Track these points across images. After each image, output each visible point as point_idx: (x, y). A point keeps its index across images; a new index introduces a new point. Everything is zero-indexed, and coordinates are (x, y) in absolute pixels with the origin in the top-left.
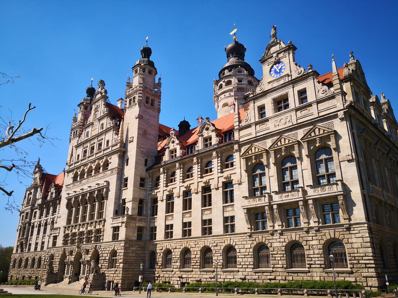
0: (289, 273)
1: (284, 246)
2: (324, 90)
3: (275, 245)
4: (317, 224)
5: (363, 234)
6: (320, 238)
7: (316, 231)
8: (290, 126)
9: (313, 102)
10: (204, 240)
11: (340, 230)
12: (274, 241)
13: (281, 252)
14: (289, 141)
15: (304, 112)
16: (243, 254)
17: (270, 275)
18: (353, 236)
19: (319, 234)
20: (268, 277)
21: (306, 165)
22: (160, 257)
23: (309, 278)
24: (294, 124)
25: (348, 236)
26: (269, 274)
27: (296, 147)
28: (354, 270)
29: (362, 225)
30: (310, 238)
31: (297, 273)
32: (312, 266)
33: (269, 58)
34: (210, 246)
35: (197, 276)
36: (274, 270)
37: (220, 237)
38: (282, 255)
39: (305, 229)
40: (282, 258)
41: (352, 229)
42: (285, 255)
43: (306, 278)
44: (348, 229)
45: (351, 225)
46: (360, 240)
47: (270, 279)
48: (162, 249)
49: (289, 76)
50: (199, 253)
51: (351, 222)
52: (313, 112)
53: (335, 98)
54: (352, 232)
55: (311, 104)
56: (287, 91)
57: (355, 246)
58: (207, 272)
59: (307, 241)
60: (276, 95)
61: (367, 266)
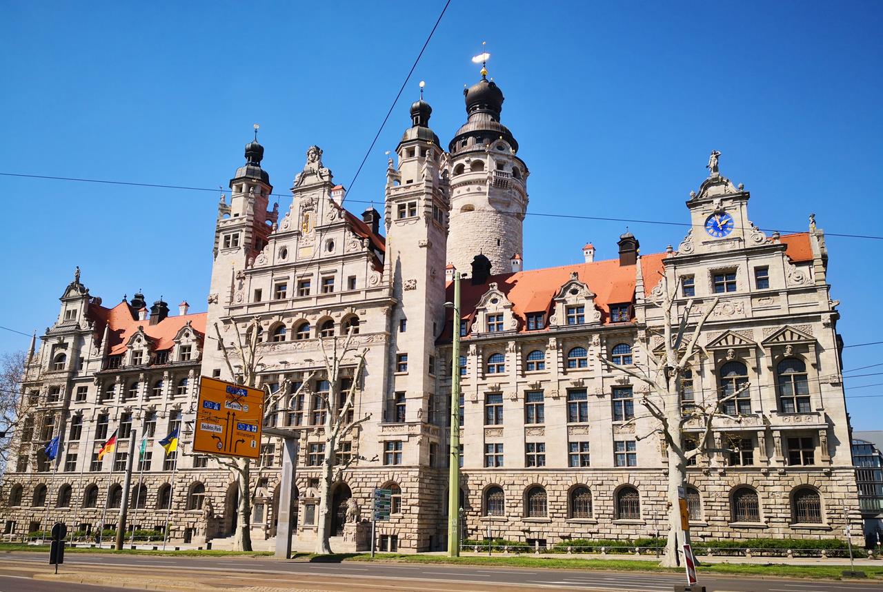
0: (734, 528)
1: (727, 491)
2: (799, 277)
3: (711, 488)
4: (781, 465)
5: (849, 482)
6: (786, 483)
7: (780, 474)
8: (742, 319)
9: (783, 291)
10: (574, 475)
11: (816, 475)
12: (710, 483)
13: (722, 500)
14: (740, 342)
15: (765, 302)
16: (655, 499)
17: (703, 531)
18: (834, 483)
19: (784, 478)
20: (700, 534)
21: (766, 379)
22: (477, 497)
23: (767, 536)
24: (748, 317)
25: (827, 483)
26: (701, 529)
27: (753, 352)
28: (834, 526)
29: (847, 471)
30: (771, 483)
31: (748, 528)
32: (772, 520)
33: (704, 203)
34: (589, 484)
35: (562, 530)
36: (709, 523)
37: (609, 472)
38: (723, 504)
39: (764, 470)
40: (723, 508)
41: (833, 474)
42: (728, 504)
43: (762, 535)
44: (829, 474)
45: (832, 469)
46: (845, 489)
47: (703, 537)
48: (481, 484)
49: (742, 240)
50: (565, 494)
51: (832, 466)
52: (781, 306)
53: (816, 292)
54: (833, 478)
55: (778, 293)
56: (736, 263)
57: (837, 496)
58: (581, 524)
59: (765, 486)
60: (717, 265)
61: (852, 521)
